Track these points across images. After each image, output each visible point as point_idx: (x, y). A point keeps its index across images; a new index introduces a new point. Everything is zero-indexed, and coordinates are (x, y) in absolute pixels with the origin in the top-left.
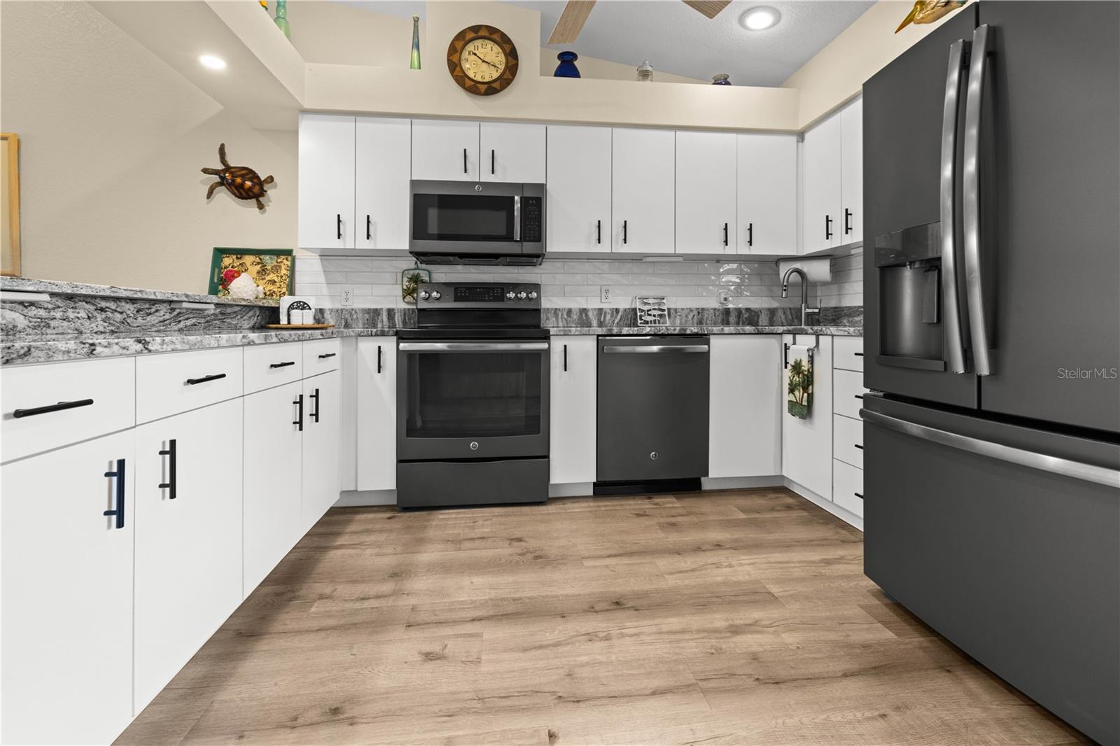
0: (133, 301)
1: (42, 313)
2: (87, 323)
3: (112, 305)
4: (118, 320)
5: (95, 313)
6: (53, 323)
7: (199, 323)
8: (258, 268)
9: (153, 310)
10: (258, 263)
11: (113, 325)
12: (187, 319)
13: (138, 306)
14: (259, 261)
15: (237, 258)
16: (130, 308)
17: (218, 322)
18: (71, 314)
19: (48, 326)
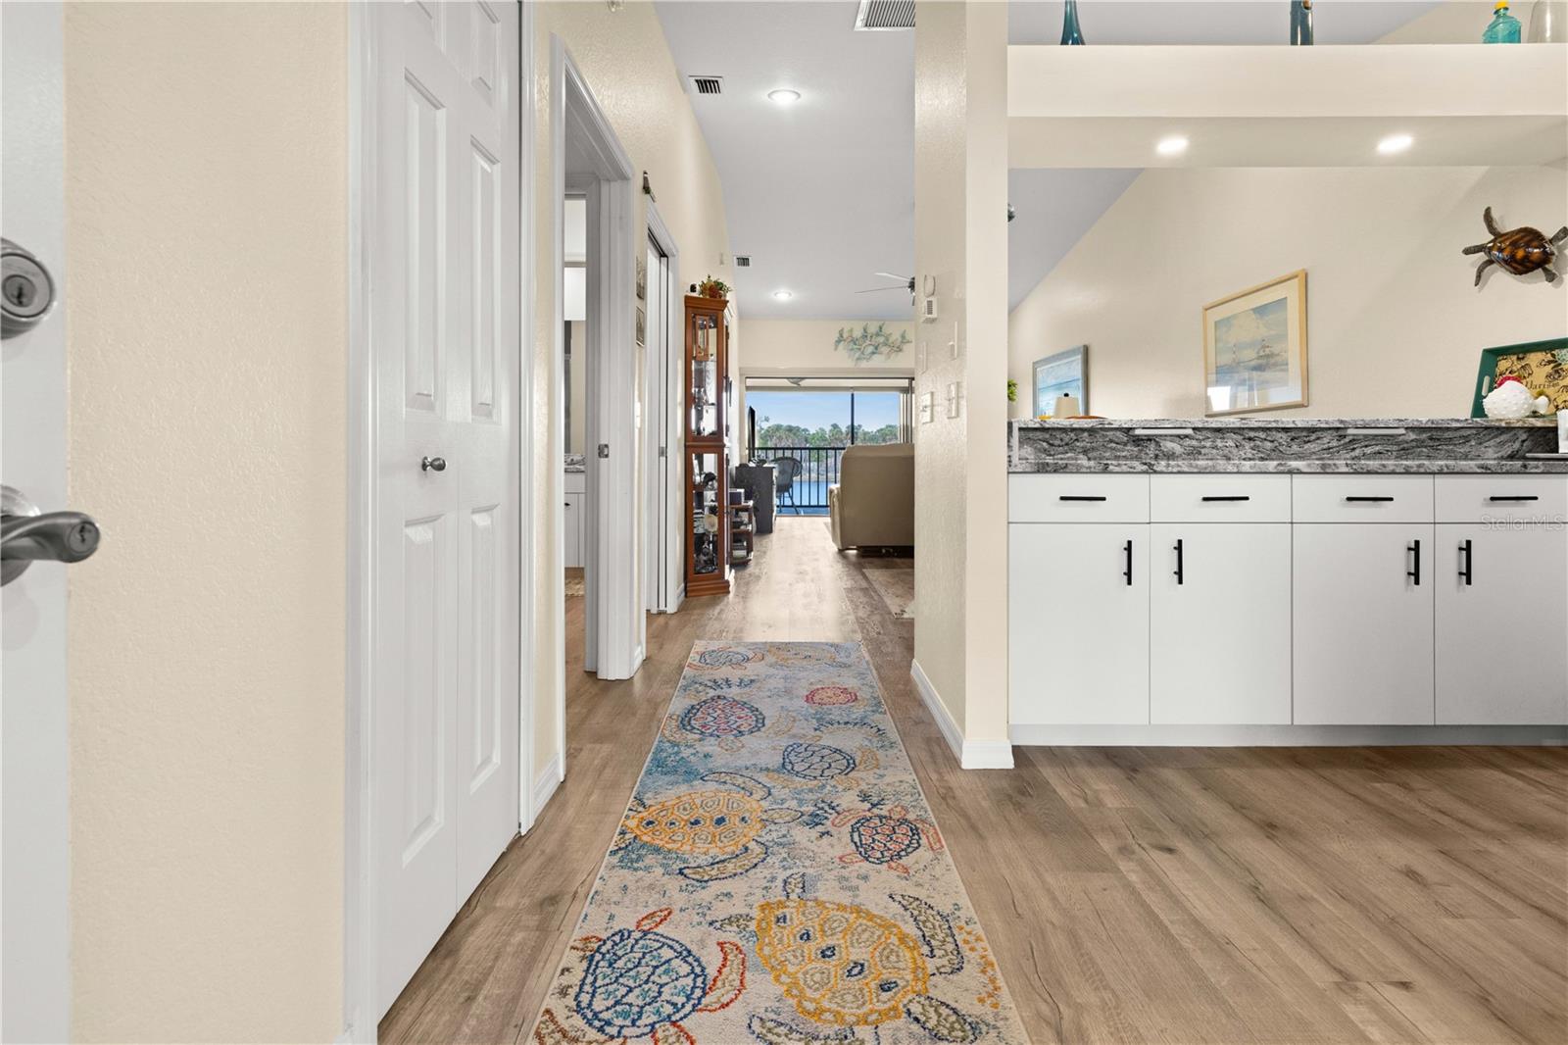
0: (1286, 430)
1: (1194, 443)
2: (1235, 451)
3: (1262, 435)
4: (1269, 448)
5: (1243, 442)
6: (1203, 451)
7: (1388, 451)
8: (1549, 369)
9: (1312, 438)
10: (1549, 362)
11: (1262, 453)
12: (1366, 446)
13: (1293, 434)
14: (1552, 359)
15: (1518, 359)
16: (1283, 437)
17: (1424, 450)
18: (1219, 443)
19: (1200, 453)
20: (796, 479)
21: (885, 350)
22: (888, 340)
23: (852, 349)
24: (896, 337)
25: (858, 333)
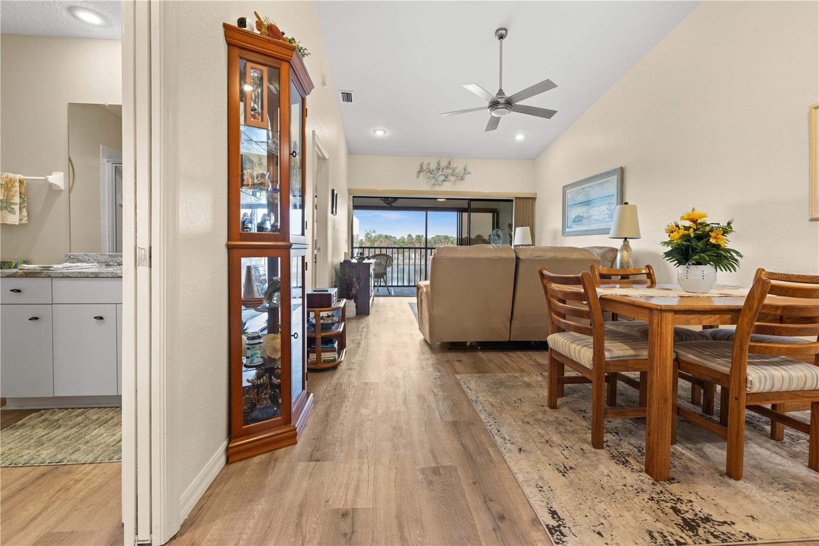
20: (389, 269)
21: (453, 178)
22: (454, 171)
23: (429, 178)
24: (459, 170)
25: (433, 166)
